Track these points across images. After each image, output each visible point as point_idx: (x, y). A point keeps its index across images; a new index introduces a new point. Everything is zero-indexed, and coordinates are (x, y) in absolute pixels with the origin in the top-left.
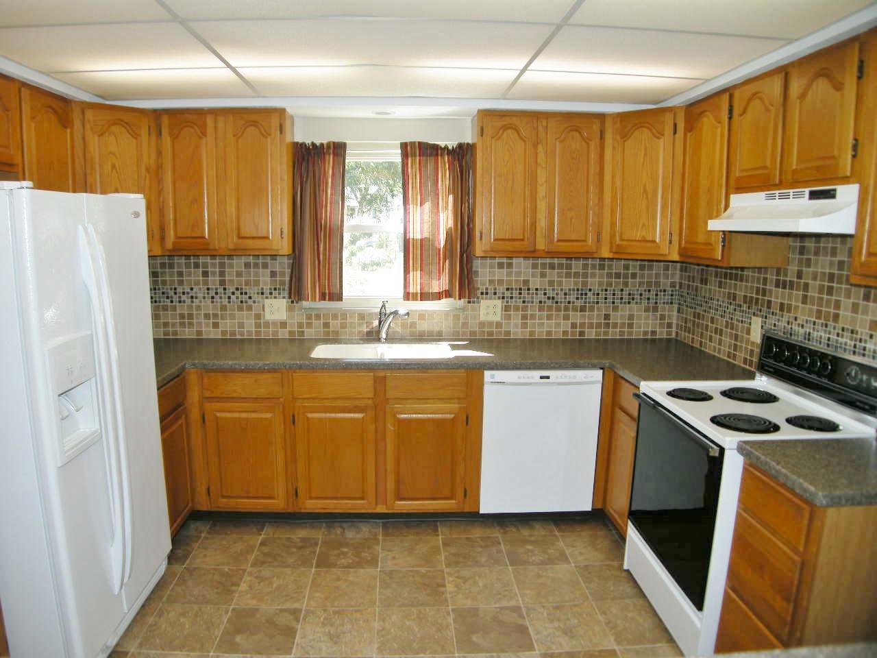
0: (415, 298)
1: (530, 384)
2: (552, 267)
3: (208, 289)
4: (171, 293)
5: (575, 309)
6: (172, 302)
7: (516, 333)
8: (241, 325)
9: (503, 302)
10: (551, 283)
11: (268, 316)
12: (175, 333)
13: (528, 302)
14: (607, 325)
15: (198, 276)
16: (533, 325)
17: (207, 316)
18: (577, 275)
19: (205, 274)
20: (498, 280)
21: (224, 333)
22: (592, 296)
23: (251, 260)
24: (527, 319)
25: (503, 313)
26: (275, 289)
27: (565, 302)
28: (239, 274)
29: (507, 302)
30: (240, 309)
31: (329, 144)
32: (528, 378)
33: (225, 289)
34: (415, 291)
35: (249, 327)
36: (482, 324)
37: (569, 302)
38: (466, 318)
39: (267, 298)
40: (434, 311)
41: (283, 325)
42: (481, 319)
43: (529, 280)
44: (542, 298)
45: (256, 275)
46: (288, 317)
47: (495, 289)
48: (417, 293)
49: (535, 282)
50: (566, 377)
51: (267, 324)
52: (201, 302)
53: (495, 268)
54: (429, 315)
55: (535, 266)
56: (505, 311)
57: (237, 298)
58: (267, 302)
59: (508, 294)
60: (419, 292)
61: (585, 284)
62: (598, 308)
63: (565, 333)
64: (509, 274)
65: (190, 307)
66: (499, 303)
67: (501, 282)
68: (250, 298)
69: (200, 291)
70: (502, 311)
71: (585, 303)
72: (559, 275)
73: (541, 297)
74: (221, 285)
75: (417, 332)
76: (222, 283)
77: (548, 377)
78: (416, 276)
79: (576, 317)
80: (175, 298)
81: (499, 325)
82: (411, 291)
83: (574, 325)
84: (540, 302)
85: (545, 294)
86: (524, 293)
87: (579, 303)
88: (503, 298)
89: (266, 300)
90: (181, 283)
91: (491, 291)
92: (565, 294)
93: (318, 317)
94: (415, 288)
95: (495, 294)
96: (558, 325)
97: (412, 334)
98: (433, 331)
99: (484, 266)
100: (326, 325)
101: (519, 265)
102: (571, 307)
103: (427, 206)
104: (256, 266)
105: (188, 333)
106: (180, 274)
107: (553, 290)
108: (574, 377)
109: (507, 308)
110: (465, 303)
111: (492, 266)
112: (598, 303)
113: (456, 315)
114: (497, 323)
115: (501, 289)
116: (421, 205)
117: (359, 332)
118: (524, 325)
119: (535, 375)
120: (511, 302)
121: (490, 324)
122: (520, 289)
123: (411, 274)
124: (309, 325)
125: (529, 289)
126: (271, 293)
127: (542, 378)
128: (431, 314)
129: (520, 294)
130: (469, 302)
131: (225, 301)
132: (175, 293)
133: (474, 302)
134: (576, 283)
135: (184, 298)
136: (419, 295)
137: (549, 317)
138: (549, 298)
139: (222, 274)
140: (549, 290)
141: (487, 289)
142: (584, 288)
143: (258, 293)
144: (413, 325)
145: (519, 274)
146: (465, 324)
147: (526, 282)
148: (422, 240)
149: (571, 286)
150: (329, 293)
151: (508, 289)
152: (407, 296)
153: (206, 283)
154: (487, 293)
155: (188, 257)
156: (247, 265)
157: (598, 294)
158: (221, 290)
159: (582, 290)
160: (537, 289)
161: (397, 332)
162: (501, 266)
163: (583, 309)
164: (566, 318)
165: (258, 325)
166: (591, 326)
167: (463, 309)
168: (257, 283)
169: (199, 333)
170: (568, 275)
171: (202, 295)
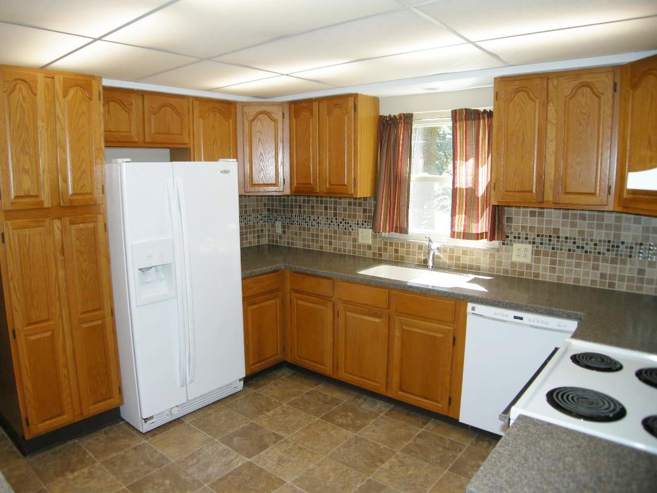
0: (458, 237)
1: (505, 321)
2: (583, 218)
3: (327, 218)
4: (308, 219)
5: (605, 260)
6: (308, 225)
7: (543, 276)
8: (345, 245)
9: (533, 247)
10: (581, 233)
11: (361, 241)
12: (309, 246)
13: (557, 249)
14: (641, 281)
15: (322, 209)
16: (561, 271)
17: (326, 237)
18: (608, 227)
19: (326, 208)
20: (530, 227)
21: (335, 249)
22: (625, 250)
23: (352, 200)
24: (555, 264)
25: (534, 256)
26: (365, 222)
27: (595, 252)
28: (345, 210)
29: (537, 247)
30: (345, 234)
31: (400, 115)
32: (503, 315)
33: (336, 219)
34: (459, 231)
35: (349, 247)
36: (514, 264)
37: (599, 253)
38: (500, 257)
39: (360, 227)
40: (474, 249)
41: (369, 247)
42: (513, 260)
43: (559, 229)
44: (572, 246)
45: (355, 210)
46: (373, 243)
47: (527, 234)
48: (460, 233)
49: (565, 231)
50: (538, 321)
51: (360, 246)
52: (323, 227)
53: (527, 216)
54: (470, 251)
55: (565, 216)
56: (535, 255)
57: (343, 226)
58: (360, 230)
59: (538, 240)
60: (462, 232)
61: (617, 236)
62: (630, 262)
63: (593, 282)
64: (540, 222)
65: (317, 230)
66: (530, 247)
67: (532, 229)
68: (351, 226)
69: (322, 219)
70: (532, 254)
71: (617, 255)
72: (590, 226)
73: (570, 244)
74: (334, 216)
75: (461, 265)
76: (335, 215)
77: (521, 319)
78: (461, 219)
79: (606, 268)
80: (310, 223)
81: (529, 267)
82: (456, 231)
83: (603, 276)
84: (569, 250)
85: (574, 243)
86: (554, 240)
87: (610, 255)
88: (534, 243)
89: (360, 229)
90: (313, 213)
91: (523, 236)
92: (596, 245)
93: (391, 244)
94: (459, 228)
95: (526, 238)
96: (587, 274)
97: (457, 266)
98: (473, 266)
99: (518, 214)
100: (396, 251)
101: (550, 215)
102: (601, 258)
103: (471, 161)
104: (355, 204)
105: (315, 247)
106: (313, 207)
107: (583, 240)
108: (546, 323)
109: (537, 253)
110: (499, 244)
111: (525, 214)
112: (630, 256)
113: (492, 253)
114: (527, 264)
115: (532, 235)
116: (466, 160)
117: (418, 259)
118: (553, 270)
119: (510, 314)
120: (542, 248)
121: (521, 265)
122: (550, 236)
123: (457, 216)
124: (385, 250)
125: (558, 237)
126: (363, 225)
127: (516, 317)
128: (472, 251)
129: (550, 240)
130: (503, 244)
131: (336, 228)
132: (310, 220)
133: (507, 244)
134: (607, 235)
135: (314, 223)
136: (462, 234)
137: (578, 265)
138: (578, 247)
139: (335, 209)
140: (578, 239)
141: (519, 234)
142: (616, 240)
143: (355, 224)
144: (458, 258)
145: (549, 222)
146: (500, 263)
147: (556, 231)
148: (466, 189)
149: (602, 236)
150: (400, 228)
151: (538, 236)
152: (453, 235)
153: (326, 214)
154: (519, 238)
155: (317, 197)
156: (350, 204)
157: (631, 248)
158: (334, 220)
159: (614, 242)
160: (566, 238)
161: (446, 263)
162: (533, 214)
163: (614, 261)
164: (595, 268)
165: (354, 246)
166: (622, 279)
167: (498, 250)
168: (355, 216)
169: (321, 247)
170: (599, 227)
171: (324, 222)
